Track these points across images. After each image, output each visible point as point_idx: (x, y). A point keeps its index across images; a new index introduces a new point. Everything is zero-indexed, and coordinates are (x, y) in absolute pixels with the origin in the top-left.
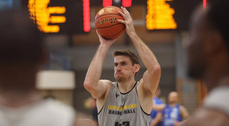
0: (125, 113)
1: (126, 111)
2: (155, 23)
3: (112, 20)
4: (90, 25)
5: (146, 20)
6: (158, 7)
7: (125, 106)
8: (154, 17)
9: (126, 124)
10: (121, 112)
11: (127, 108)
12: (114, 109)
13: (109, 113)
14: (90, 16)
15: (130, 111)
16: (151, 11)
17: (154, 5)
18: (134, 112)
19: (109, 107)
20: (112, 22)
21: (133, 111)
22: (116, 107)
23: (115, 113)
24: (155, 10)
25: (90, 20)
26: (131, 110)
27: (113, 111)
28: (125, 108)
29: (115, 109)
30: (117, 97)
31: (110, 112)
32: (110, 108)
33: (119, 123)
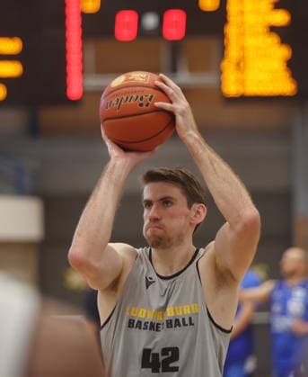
0: (168, 327)
1: (171, 321)
2: (242, 82)
3: (142, 99)
4: (83, 84)
5: (220, 73)
6: (251, 42)
7: (168, 309)
8: (240, 65)
9: (170, 353)
10: (158, 324)
11: (173, 314)
12: (140, 316)
13: (129, 326)
14: (83, 61)
15: (181, 320)
16: (233, 52)
17: (242, 35)
18: (191, 324)
19: (130, 311)
20: (141, 105)
21: (187, 322)
22: (145, 311)
23: (143, 326)
24: (243, 48)
25: (83, 72)
26: (183, 319)
27: (140, 322)
28: (169, 315)
29: (144, 316)
30: (150, 287)
31: (131, 324)
32: (132, 314)
33: (154, 351)
